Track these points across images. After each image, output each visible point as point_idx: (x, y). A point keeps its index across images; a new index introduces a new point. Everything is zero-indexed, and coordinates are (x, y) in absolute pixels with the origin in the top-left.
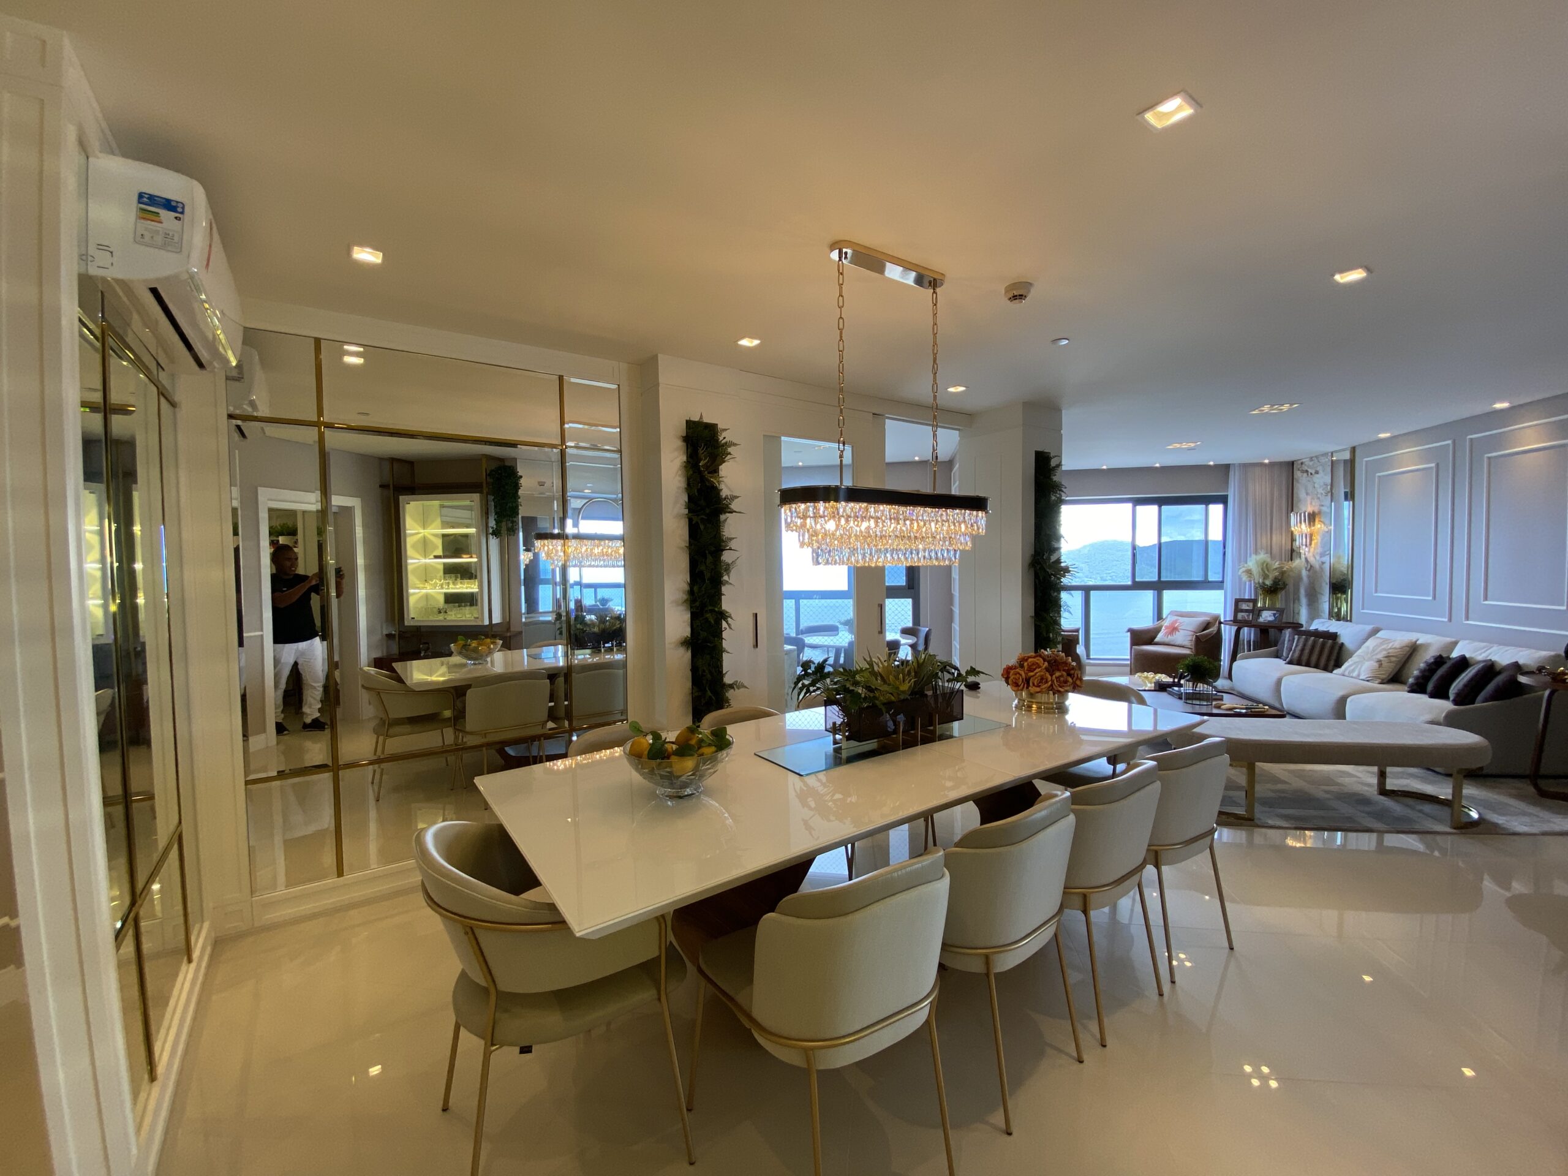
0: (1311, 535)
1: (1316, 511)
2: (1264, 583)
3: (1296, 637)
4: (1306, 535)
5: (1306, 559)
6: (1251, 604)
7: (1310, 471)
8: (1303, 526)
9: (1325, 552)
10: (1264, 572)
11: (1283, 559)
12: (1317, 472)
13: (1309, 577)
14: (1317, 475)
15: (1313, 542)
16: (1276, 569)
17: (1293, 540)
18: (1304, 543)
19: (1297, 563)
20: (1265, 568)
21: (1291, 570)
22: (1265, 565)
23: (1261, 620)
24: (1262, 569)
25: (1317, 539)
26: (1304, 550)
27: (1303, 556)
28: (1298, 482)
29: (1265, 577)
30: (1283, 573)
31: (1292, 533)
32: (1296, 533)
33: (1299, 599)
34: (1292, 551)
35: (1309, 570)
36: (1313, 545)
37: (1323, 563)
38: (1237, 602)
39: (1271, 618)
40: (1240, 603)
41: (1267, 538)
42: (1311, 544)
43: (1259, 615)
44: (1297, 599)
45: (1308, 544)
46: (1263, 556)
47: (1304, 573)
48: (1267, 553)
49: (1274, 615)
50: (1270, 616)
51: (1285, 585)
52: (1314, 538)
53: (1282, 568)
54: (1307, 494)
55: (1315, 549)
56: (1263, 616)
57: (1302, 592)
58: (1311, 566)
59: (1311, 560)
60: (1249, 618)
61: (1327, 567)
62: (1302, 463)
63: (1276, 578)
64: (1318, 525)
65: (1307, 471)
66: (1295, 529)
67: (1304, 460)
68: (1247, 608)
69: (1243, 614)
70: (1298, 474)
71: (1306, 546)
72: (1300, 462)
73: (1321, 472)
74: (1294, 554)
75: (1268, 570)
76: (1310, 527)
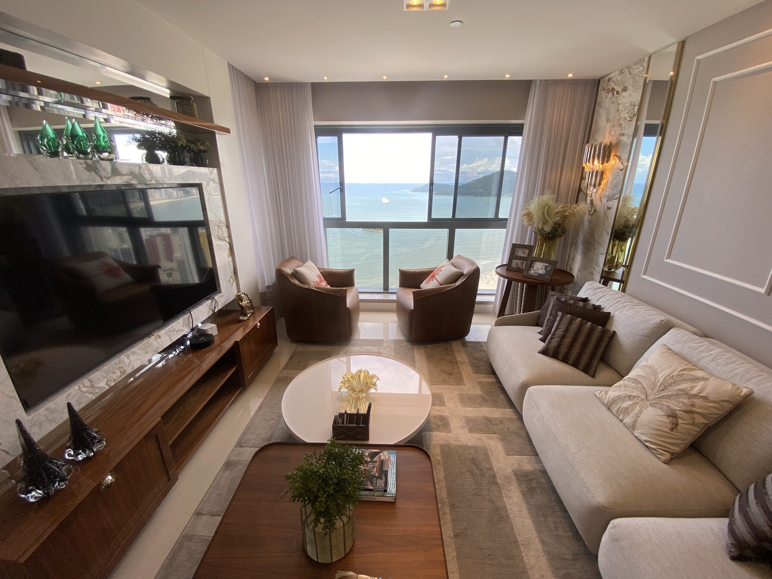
0: (602, 173)
1: (614, 142)
2: (543, 229)
3: (560, 313)
4: (597, 172)
5: (592, 201)
6: (527, 251)
7: (617, 88)
8: (596, 162)
9: (614, 195)
10: (545, 216)
11: (569, 201)
12: (625, 89)
13: (590, 222)
14: (625, 94)
15: (603, 182)
16: (557, 213)
17: (582, 178)
18: (593, 183)
19: (583, 207)
20: (546, 211)
21: (573, 215)
22: (546, 208)
23: (532, 272)
24: (543, 213)
25: (608, 178)
26: (591, 191)
27: (589, 198)
28: (600, 106)
29: (545, 222)
30: (564, 218)
31: (583, 168)
32: (587, 170)
33: (576, 246)
34: (580, 190)
35: (592, 215)
36: (602, 186)
37: (609, 208)
38: (514, 247)
39: (542, 272)
40: (517, 249)
41: (556, 175)
42: (600, 184)
43: (531, 266)
44: (574, 244)
45: (597, 183)
46: (547, 197)
47: (587, 217)
48: (554, 193)
49: (546, 267)
50: (542, 268)
51: (564, 231)
52: (605, 176)
53: (565, 211)
54: (608, 120)
55: (603, 190)
56: (535, 268)
57: (581, 238)
58: (595, 211)
59: (597, 202)
60: (522, 266)
61: (612, 214)
62: (609, 80)
63: (556, 223)
64: (613, 162)
65: (613, 89)
66: (588, 167)
67: (611, 76)
68: (523, 255)
69: (517, 261)
70: (602, 94)
71: (594, 187)
72: (607, 78)
73: (629, 87)
74: (581, 194)
75: (548, 216)
76: (602, 164)
